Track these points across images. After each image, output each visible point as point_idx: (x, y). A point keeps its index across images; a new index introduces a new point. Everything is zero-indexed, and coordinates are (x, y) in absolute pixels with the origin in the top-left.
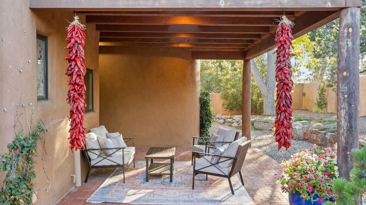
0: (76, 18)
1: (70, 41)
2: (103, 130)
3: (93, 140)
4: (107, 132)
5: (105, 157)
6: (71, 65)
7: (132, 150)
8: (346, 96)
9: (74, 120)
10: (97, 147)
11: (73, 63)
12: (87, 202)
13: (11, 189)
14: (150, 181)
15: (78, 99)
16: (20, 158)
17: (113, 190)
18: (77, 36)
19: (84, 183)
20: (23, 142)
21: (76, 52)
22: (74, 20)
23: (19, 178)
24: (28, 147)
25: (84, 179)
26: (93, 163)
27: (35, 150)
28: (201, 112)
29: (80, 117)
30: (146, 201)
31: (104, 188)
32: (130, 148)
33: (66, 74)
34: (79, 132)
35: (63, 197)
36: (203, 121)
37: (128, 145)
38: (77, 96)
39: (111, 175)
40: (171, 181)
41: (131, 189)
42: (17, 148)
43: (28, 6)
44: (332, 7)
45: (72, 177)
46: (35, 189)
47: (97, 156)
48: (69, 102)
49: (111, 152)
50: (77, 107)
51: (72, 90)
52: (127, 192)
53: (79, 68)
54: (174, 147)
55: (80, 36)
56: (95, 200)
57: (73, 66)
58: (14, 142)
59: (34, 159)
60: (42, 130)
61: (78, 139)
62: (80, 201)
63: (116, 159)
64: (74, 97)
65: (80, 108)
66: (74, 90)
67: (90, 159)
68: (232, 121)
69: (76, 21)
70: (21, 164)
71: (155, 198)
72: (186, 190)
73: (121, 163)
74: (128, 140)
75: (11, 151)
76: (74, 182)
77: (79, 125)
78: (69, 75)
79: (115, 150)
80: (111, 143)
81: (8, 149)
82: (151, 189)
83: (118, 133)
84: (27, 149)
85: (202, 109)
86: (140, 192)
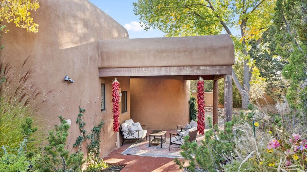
0: (116, 79)
1: (113, 89)
2: (131, 121)
3: (125, 127)
4: (133, 122)
5: (130, 135)
6: (114, 98)
7: (145, 132)
8: (226, 112)
9: (115, 120)
10: (127, 130)
11: (115, 97)
12: (121, 154)
13: (92, 145)
14: (151, 147)
15: (116, 112)
16: (96, 135)
17: (133, 150)
18: (116, 86)
19: (121, 146)
20: (96, 129)
21: (116, 93)
22: (115, 79)
23: (95, 142)
24: (98, 130)
25: (121, 145)
26: (125, 137)
27: (100, 132)
28: (190, 110)
29: (117, 118)
30: (146, 155)
31: (129, 149)
32: (144, 130)
33: (112, 101)
34: (117, 125)
35: (112, 151)
36: (191, 114)
37: (143, 129)
38: (116, 110)
39: (134, 143)
40: (161, 147)
41: (141, 150)
42: (95, 131)
43: (98, 76)
44: (219, 74)
45: (116, 143)
46: (100, 146)
47: (127, 134)
48: (113, 113)
49: (133, 132)
50: (116, 115)
51: (114, 108)
52: (139, 151)
53: (117, 99)
54: (166, 130)
55: (117, 87)
56: (125, 154)
57: (114, 99)
58: (93, 129)
59: (100, 135)
60: (103, 124)
61: (117, 128)
62: (118, 153)
63: (136, 136)
64: (115, 111)
65: (117, 115)
66: (115, 108)
67: (124, 136)
68: (221, 112)
69: (116, 81)
70: (96, 137)
71: (151, 154)
72: (167, 151)
73: (138, 138)
74: (143, 126)
75: (92, 132)
76: (117, 145)
77: (117, 122)
78: (113, 102)
79: (135, 132)
80: (133, 128)
81: (91, 131)
82: (150, 150)
83: (139, 123)
84: (98, 131)
85: (191, 108)
86: (145, 151)
